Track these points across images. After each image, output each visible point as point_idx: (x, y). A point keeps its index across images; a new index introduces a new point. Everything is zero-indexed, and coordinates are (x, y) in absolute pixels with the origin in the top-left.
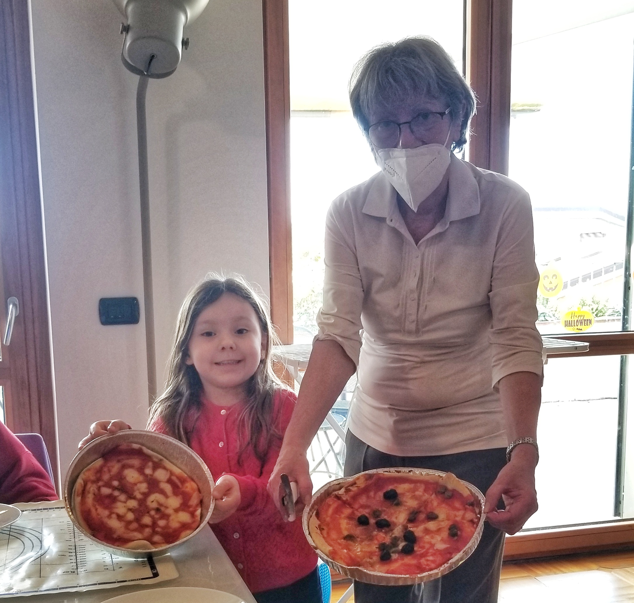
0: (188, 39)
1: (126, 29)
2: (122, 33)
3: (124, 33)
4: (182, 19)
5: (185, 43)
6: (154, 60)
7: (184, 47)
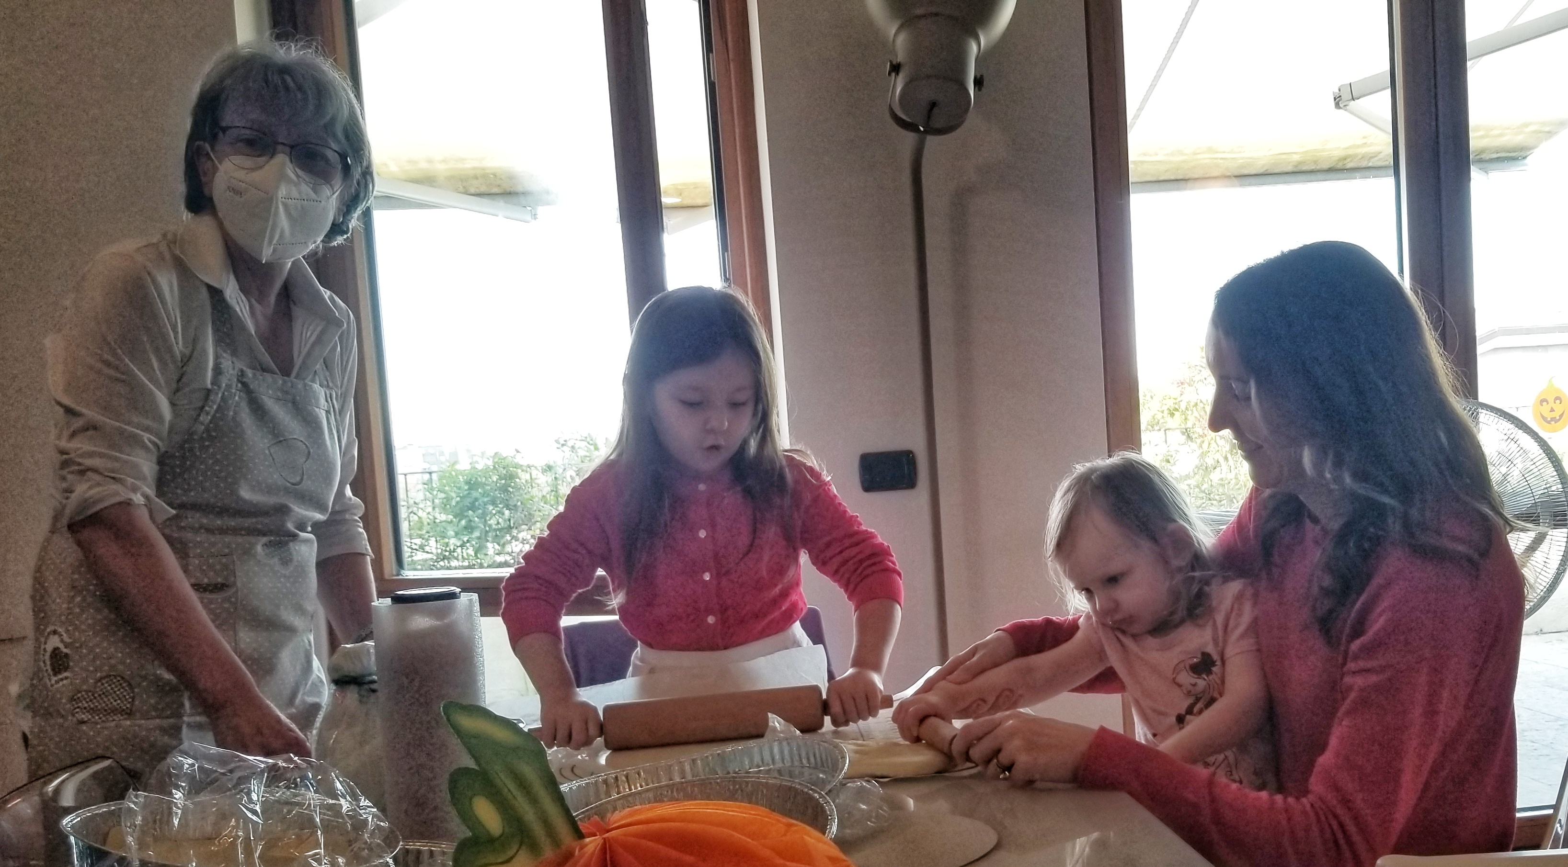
0: (982, 76)
1: (896, 68)
2: (890, 74)
3: (893, 74)
4: (974, 48)
5: (978, 82)
6: (936, 110)
7: (977, 88)
